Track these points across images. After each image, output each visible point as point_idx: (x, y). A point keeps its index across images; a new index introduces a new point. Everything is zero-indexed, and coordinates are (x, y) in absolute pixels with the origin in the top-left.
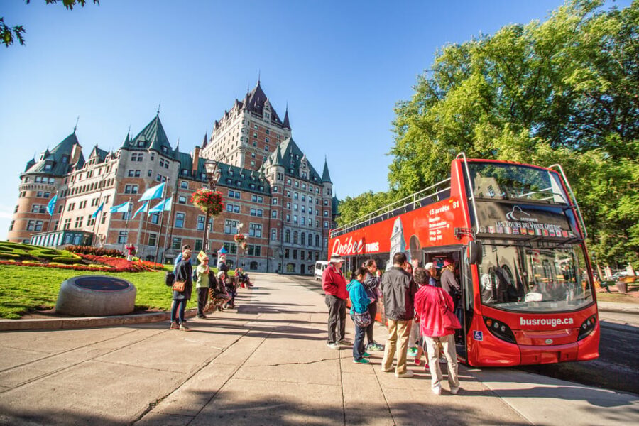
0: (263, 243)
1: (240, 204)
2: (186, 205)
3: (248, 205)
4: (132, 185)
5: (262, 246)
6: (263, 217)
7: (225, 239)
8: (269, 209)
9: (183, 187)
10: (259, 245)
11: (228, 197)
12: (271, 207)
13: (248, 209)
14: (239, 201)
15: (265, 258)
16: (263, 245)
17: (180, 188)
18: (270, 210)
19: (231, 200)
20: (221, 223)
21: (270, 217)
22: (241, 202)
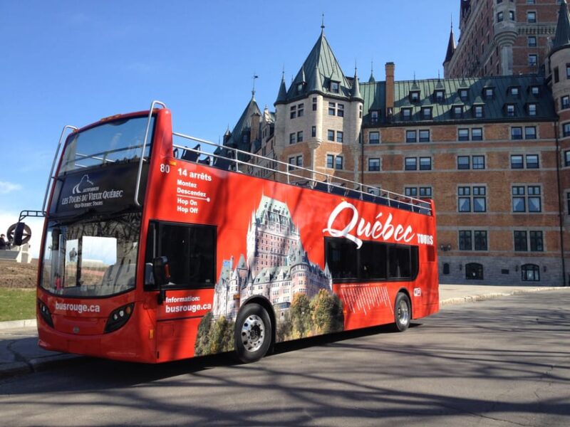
0: (547, 224)
1: (483, 151)
2: (382, 171)
3: (502, 149)
4: (295, 155)
5: (545, 230)
6: (541, 169)
7: (458, 224)
8: (554, 148)
9: (371, 142)
10: (537, 229)
11: (458, 142)
12: (557, 143)
13: (504, 157)
14: (480, 145)
15: (556, 256)
16: (549, 229)
17: (368, 144)
18: (557, 153)
19: (464, 146)
20: (449, 194)
21: (558, 165)
22: (486, 145)
